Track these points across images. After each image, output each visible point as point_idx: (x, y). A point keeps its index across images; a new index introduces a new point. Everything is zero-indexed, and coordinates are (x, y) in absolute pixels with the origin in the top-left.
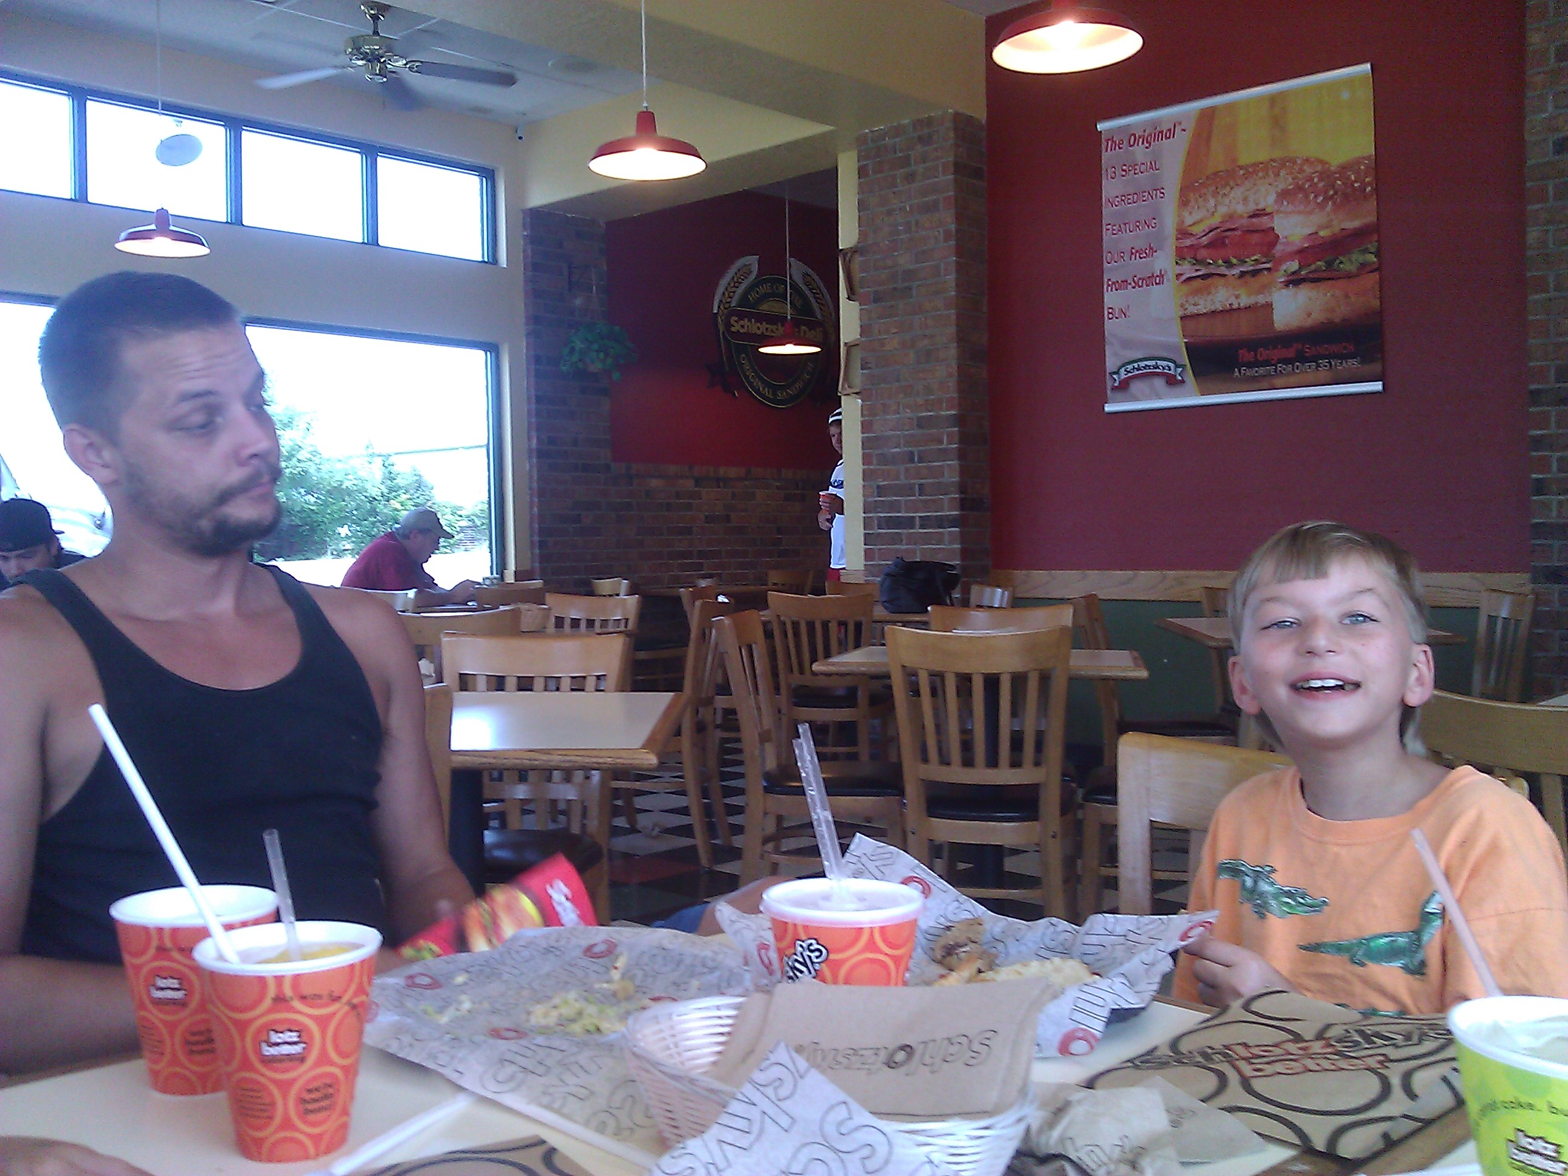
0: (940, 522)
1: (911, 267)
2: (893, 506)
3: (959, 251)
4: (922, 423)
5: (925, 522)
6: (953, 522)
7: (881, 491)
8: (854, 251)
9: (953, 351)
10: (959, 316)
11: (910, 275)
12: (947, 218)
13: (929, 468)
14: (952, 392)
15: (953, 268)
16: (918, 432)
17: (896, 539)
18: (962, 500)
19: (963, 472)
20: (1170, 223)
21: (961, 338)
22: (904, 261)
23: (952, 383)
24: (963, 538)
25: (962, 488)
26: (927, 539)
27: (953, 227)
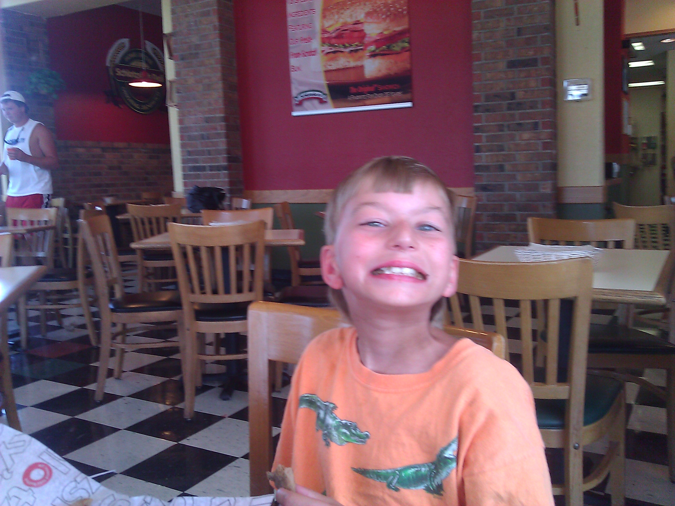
0: (218, 168)
1: (198, 43)
2: (196, 161)
3: (221, 36)
4: (208, 120)
5: (212, 168)
6: (225, 168)
7: (190, 153)
8: (171, 35)
9: (220, 85)
10: (223, 68)
11: (198, 47)
12: (214, 19)
13: (212, 142)
14: (220, 105)
15: (218, 44)
16: (207, 124)
17: (198, 177)
18: (229, 157)
19: (229, 144)
20: (318, 26)
21: (225, 79)
22: (195, 40)
23: (221, 101)
24: (230, 176)
25: (228, 152)
26: (212, 176)
27: (217, 24)
